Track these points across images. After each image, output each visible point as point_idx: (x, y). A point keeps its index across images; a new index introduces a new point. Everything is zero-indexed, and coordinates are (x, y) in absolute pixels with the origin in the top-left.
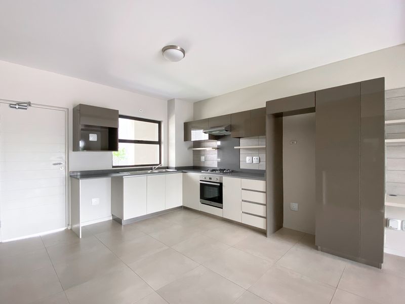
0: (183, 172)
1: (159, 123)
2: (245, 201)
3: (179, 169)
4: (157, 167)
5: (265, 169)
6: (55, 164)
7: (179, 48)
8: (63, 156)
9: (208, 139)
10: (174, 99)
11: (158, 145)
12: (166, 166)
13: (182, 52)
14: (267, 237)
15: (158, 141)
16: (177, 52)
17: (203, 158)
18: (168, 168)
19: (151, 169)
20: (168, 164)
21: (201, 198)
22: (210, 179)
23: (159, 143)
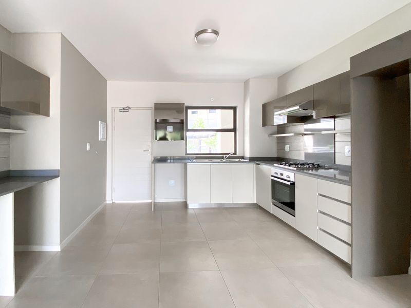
0: (257, 164)
1: (235, 109)
2: (324, 214)
3: (252, 159)
4: (228, 156)
5: (350, 165)
6: (144, 151)
7: (210, 30)
8: (150, 144)
9: (286, 122)
10: (249, 79)
11: (233, 133)
12: (241, 155)
13: (214, 33)
14: (352, 277)
15: (233, 128)
16: (208, 35)
17: (287, 148)
18: (243, 158)
19: (223, 158)
20: (244, 154)
21: (272, 198)
22: (282, 174)
23: (234, 130)
